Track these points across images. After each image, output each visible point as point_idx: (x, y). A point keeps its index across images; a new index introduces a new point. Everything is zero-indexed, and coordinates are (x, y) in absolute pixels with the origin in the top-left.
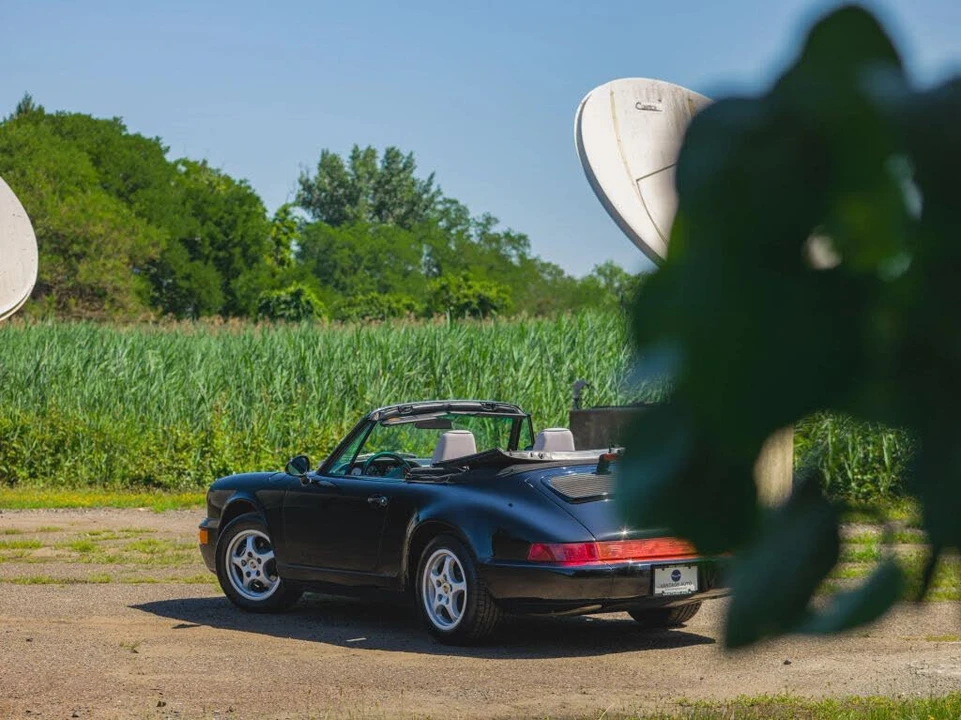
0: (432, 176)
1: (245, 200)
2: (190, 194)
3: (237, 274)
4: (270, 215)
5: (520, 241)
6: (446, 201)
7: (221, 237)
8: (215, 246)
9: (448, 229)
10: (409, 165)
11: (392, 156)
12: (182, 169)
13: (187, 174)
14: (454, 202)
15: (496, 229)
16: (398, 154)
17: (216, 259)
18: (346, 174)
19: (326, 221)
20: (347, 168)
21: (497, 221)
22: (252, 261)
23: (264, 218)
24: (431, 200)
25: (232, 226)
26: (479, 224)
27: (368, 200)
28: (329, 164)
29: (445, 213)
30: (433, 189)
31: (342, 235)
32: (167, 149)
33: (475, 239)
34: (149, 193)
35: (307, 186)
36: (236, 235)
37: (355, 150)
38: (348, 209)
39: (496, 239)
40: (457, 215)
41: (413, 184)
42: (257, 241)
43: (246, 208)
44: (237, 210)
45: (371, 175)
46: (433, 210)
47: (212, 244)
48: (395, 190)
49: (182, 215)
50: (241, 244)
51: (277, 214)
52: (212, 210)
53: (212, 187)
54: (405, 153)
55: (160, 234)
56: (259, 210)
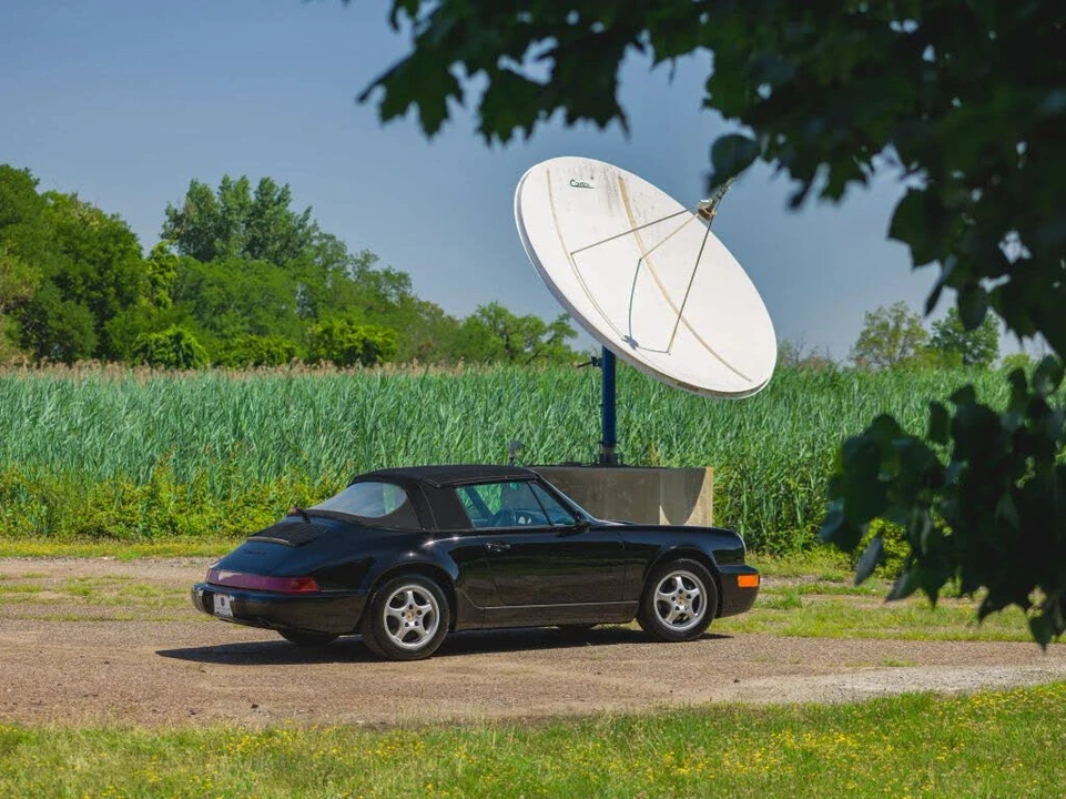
0: (308, 211)
1: (120, 236)
2: (63, 231)
3: (113, 314)
4: (146, 254)
5: (401, 280)
6: (323, 236)
7: (94, 275)
8: (89, 284)
9: (325, 266)
10: (283, 199)
11: (265, 187)
12: (51, 202)
13: (56, 207)
14: (332, 238)
15: (375, 267)
16: (272, 186)
17: (89, 299)
18: (217, 206)
19: (196, 256)
20: (217, 199)
21: (376, 259)
22: (128, 301)
23: (140, 256)
24: (308, 233)
25: (108, 264)
26: (357, 262)
27: (240, 234)
28: (198, 195)
29: (320, 249)
30: (310, 223)
31: (210, 271)
32: (37, 183)
33: (352, 278)
34: (20, 228)
35: (177, 219)
36: (110, 275)
37: (225, 181)
38: (218, 243)
39: (376, 277)
40: (333, 253)
41: (288, 217)
42: (133, 280)
43: (121, 245)
44: (112, 248)
45: (242, 207)
46: (309, 246)
47: (85, 282)
48: (267, 224)
49: (54, 252)
50: (116, 284)
51: (152, 252)
52: (84, 247)
53: (84, 222)
54: (280, 184)
55: (33, 273)
56: (135, 247)
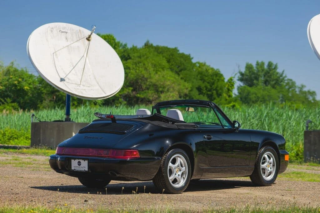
0: (283, 71)
1: (217, 75)
2: (200, 73)
3: (215, 99)
4: (226, 80)
5: (313, 94)
6: (288, 79)
7: (209, 87)
8: (207, 90)
9: (289, 89)
10: (276, 68)
11: (270, 64)
12: (198, 65)
13: (199, 67)
14: (291, 80)
15: (305, 89)
16: (272, 64)
17: (207, 95)
18: (255, 70)
19: (248, 86)
20: (255, 68)
21: (305, 86)
22: (219, 95)
23: (224, 81)
24: (283, 79)
25: (213, 84)
26: (299, 88)
27: (262, 79)
28: (249, 67)
29: (288, 84)
30: (284, 75)
31: (252, 90)
32: (192, 58)
33: (298, 93)
34: (185, 72)
35: (242, 74)
36: (214, 87)
37: (257, 62)
38: (255, 82)
39: (305, 93)
40: (291, 84)
41: (277, 73)
42: (221, 89)
43: (218, 78)
44: (215, 78)
45: (263, 70)
46: (284, 82)
47: (206, 89)
48: (271, 76)
49: (197, 80)
50: (216, 89)
51: (228, 80)
52: (206, 78)
53: (207, 71)
54: (274, 63)
55: (188, 85)
56: (222, 78)
